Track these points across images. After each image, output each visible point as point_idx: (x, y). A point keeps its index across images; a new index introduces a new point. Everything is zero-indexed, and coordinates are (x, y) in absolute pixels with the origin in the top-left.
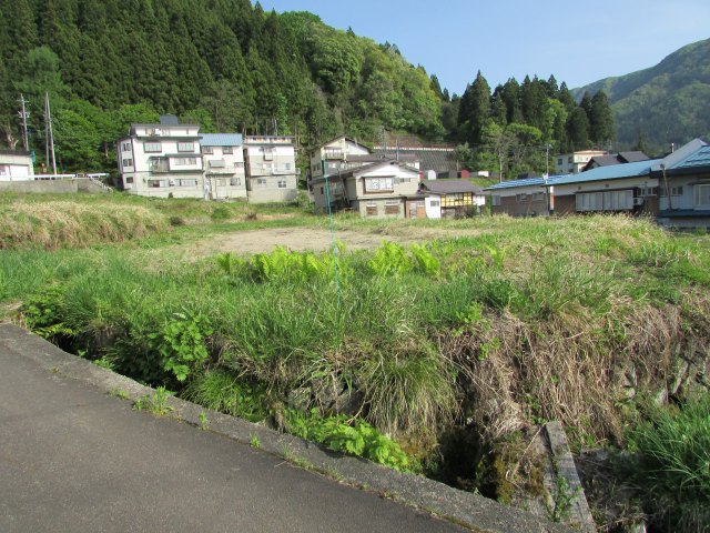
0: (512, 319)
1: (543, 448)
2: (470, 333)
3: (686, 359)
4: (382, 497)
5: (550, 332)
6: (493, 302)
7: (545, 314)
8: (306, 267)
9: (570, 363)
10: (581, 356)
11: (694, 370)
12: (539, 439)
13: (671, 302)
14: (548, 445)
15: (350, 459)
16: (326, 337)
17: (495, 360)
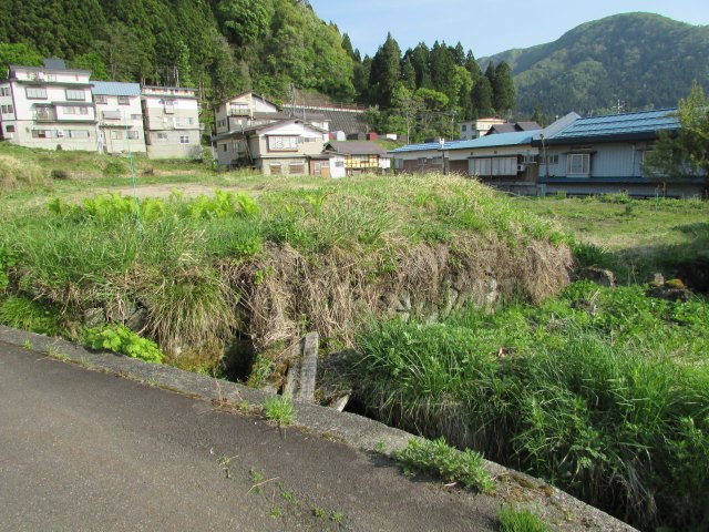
0: (292, 253)
1: (298, 351)
2: (249, 262)
3: (456, 289)
4: (118, 376)
5: (326, 264)
6: (277, 240)
7: (324, 249)
8: (128, 210)
9: (343, 289)
10: (353, 284)
11: (463, 298)
12: (298, 346)
13: (442, 242)
14: (302, 350)
15: (107, 355)
16: (115, 265)
17: (272, 285)
